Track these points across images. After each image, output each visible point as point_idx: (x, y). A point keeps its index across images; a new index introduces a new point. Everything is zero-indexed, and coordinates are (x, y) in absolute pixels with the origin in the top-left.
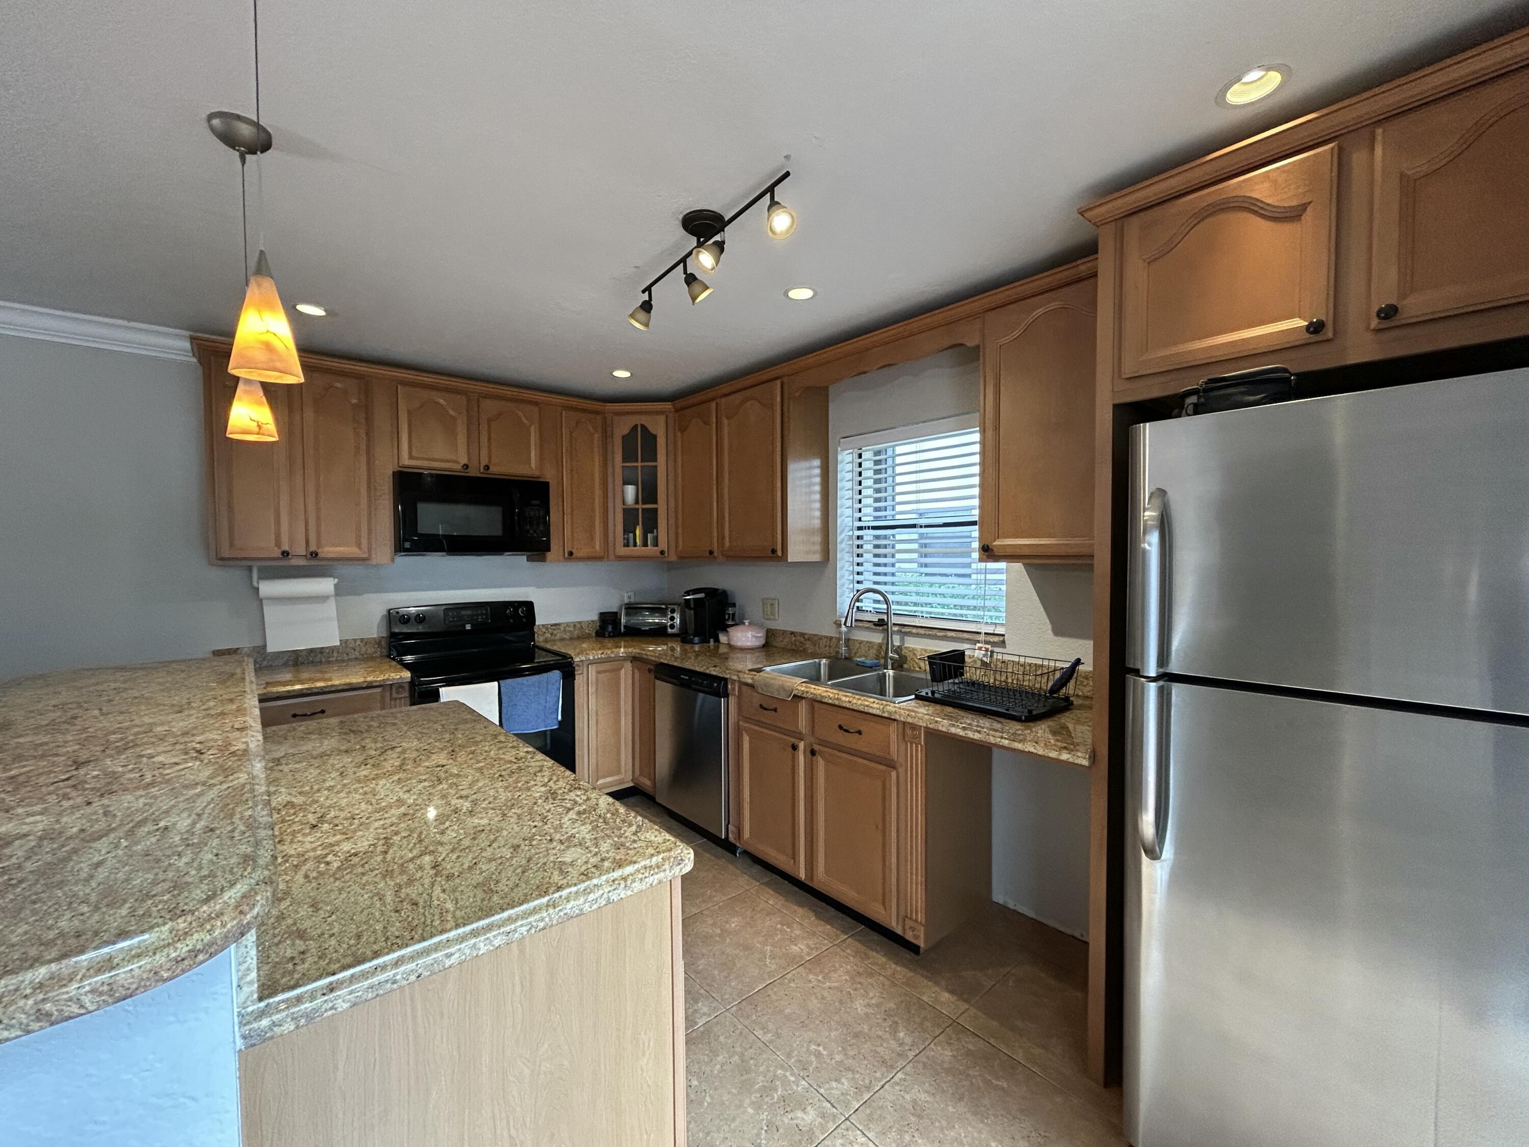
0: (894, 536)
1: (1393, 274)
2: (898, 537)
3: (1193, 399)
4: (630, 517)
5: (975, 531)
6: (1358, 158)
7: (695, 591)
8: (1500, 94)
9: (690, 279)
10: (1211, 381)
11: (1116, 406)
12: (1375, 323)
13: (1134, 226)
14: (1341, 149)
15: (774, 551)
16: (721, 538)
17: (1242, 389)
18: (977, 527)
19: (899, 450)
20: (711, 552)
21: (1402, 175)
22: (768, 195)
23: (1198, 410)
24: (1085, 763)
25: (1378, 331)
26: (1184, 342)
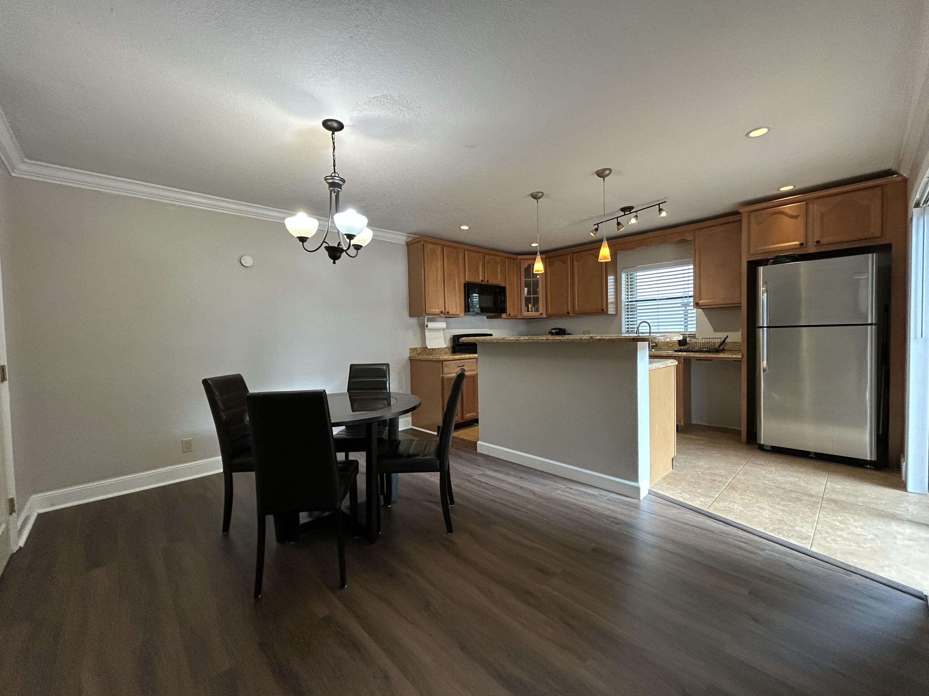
0: (636, 304)
1: (819, 234)
2: (638, 305)
3: (772, 260)
4: (528, 301)
5: (692, 300)
6: (811, 206)
7: (555, 329)
8: (840, 198)
9: (619, 224)
10: (777, 256)
11: (748, 262)
12: (815, 244)
13: (753, 215)
14: (807, 203)
15: (603, 310)
16: (573, 306)
17: (785, 258)
18: (692, 298)
19: (638, 274)
20: (568, 313)
21: (821, 212)
22: (658, 205)
23: (774, 263)
24: (741, 357)
25: (815, 246)
26: (769, 245)
